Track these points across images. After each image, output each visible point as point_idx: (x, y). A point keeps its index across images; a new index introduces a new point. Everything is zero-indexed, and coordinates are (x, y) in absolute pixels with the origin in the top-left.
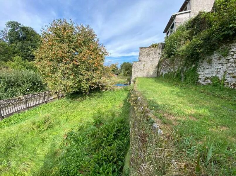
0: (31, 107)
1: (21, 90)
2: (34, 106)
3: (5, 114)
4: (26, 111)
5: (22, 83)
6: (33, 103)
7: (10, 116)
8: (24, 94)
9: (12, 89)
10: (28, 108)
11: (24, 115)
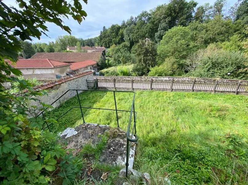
0: (219, 91)
1: (222, 73)
2: (221, 92)
3: (196, 89)
4: (213, 93)
5: (226, 65)
6: (222, 88)
7: (198, 91)
8: (223, 77)
9: (214, 70)
10: (215, 91)
11: (209, 96)
